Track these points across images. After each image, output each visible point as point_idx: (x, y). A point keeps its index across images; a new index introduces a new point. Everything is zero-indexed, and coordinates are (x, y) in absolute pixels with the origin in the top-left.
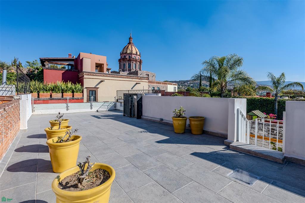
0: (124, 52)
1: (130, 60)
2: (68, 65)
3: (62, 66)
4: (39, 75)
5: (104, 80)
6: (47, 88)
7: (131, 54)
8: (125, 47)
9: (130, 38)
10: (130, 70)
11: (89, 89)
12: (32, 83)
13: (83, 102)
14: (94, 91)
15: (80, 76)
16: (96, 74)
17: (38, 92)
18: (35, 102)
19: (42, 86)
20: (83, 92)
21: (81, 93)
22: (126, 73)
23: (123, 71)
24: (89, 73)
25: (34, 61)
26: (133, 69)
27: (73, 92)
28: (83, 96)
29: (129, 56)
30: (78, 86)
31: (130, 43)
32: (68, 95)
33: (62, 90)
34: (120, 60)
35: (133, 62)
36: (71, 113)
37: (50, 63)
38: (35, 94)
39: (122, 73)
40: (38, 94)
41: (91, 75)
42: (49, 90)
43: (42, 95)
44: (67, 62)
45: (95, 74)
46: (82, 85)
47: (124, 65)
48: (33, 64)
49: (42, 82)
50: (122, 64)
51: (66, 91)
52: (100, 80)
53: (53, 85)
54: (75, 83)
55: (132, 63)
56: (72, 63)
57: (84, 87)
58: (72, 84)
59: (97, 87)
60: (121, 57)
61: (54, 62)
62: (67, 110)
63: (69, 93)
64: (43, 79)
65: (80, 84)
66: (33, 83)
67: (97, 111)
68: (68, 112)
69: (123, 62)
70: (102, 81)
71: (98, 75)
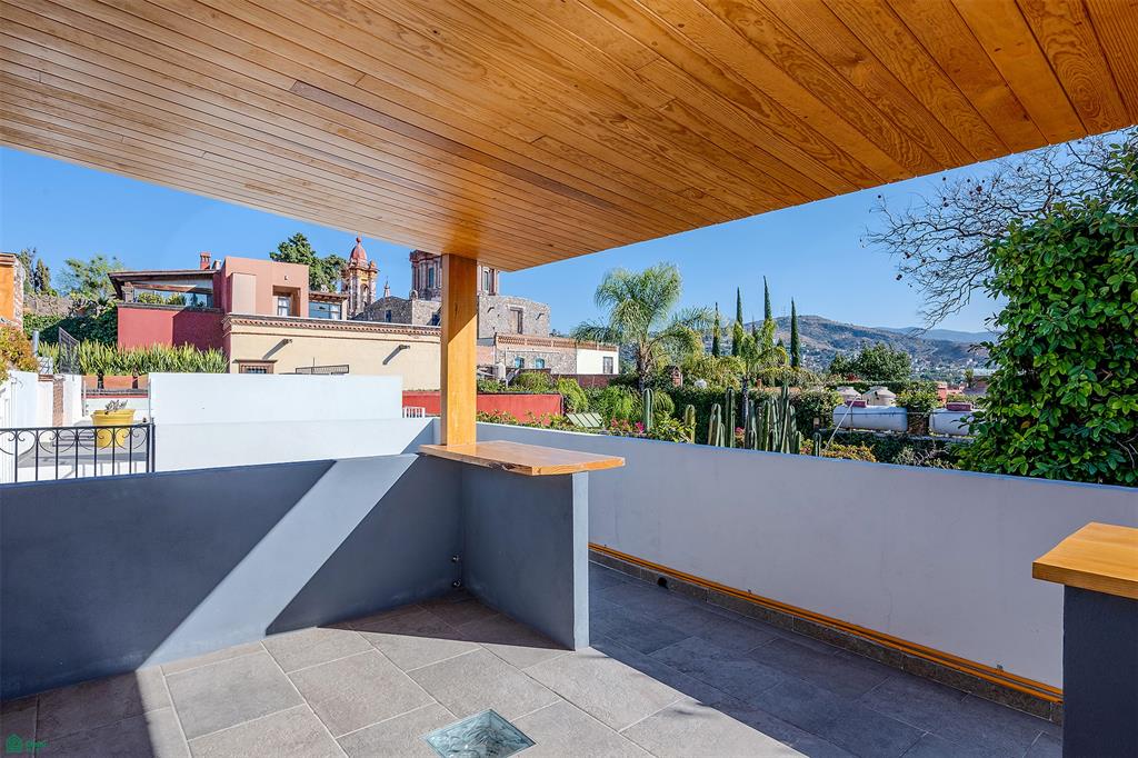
2: (195, 291)
3: (176, 295)
4: (106, 322)
5: (291, 338)
6: (125, 361)
11: (244, 364)
12: (84, 347)
14: (261, 369)
15: (225, 326)
16: (269, 322)
17: (101, 372)
19: (109, 355)
23: (427, 295)
24: (247, 319)
25: (96, 259)
30: (214, 356)
34: (414, 259)
37: (138, 288)
38: (94, 376)
39: (420, 305)
40: (101, 379)
41: (251, 324)
42: (130, 367)
43: (111, 382)
44: (192, 281)
45: (264, 322)
46: (226, 355)
47: (431, 275)
48: (91, 270)
49: (110, 345)
50: (423, 270)
52: (279, 339)
53: (142, 352)
54: (205, 349)
56: (208, 285)
57: (232, 360)
58: (196, 350)
59: (270, 359)
61: (151, 284)
64: (116, 333)
65: (221, 351)
66: (87, 347)
69: (427, 264)
70: (285, 342)
71: (274, 323)
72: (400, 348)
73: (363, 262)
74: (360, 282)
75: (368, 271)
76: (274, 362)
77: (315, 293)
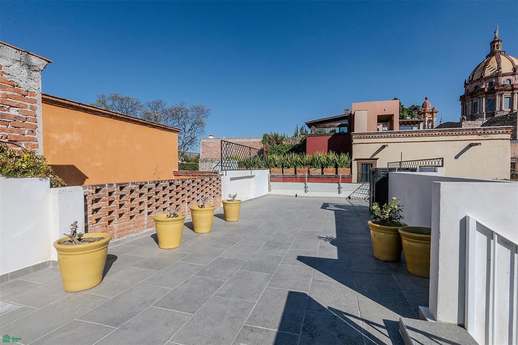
0: (474, 79)
1: (492, 91)
2: (339, 126)
3: (332, 129)
5: (387, 144)
7: (497, 75)
8: (479, 66)
9: (494, 42)
10: (493, 114)
11: (360, 161)
13: (350, 182)
14: (369, 164)
16: (374, 136)
18: (273, 179)
20: (351, 167)
21: (348, 168)
22: (478, 123)
23: (473, 118)
24: (362, 135)
26: (501, 110)
27: (336, 167)
28: (351, 172)
29: (491, 84)
30: (344, 157)
31: (492, 54)
32: (330, 171)
33: (323, 165)
34: (463, 99)
35: (501, 95)
36: (310, 197)
37: (316, 128)
39: (466, 125)
41: (364, 138)
42: (306, 164)
44: (339, 121)
45: (371, 136)
46: (351, 156)
47: (475, 106)
50: (469, 104)
51: (327, 166)
52: (380, 145)
53: (311, 156)
54: (339, 154)
55: (498, 98)
56: (346, 122)
57: (353, 159)
58: (336, 155)
59: (374, 158)
60: (467, 91)
61: (322, 125)
62: (306, 192)
63: (331, 168)
65: (348, 153)
67: (349, 198)
68: (306, 195)
69: (472, 101)
70: (383, 147)
71: (377, 136)
72: (471, 145)
73: (429, 109)
74: (427, 119)
75: (432, 113)
76: (377, 159)
77: (403, 120)
